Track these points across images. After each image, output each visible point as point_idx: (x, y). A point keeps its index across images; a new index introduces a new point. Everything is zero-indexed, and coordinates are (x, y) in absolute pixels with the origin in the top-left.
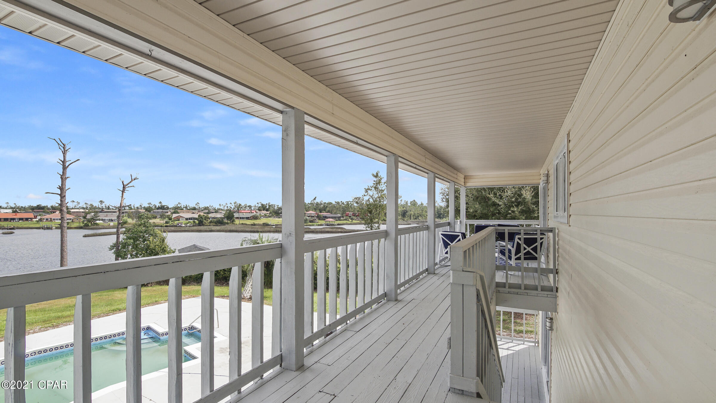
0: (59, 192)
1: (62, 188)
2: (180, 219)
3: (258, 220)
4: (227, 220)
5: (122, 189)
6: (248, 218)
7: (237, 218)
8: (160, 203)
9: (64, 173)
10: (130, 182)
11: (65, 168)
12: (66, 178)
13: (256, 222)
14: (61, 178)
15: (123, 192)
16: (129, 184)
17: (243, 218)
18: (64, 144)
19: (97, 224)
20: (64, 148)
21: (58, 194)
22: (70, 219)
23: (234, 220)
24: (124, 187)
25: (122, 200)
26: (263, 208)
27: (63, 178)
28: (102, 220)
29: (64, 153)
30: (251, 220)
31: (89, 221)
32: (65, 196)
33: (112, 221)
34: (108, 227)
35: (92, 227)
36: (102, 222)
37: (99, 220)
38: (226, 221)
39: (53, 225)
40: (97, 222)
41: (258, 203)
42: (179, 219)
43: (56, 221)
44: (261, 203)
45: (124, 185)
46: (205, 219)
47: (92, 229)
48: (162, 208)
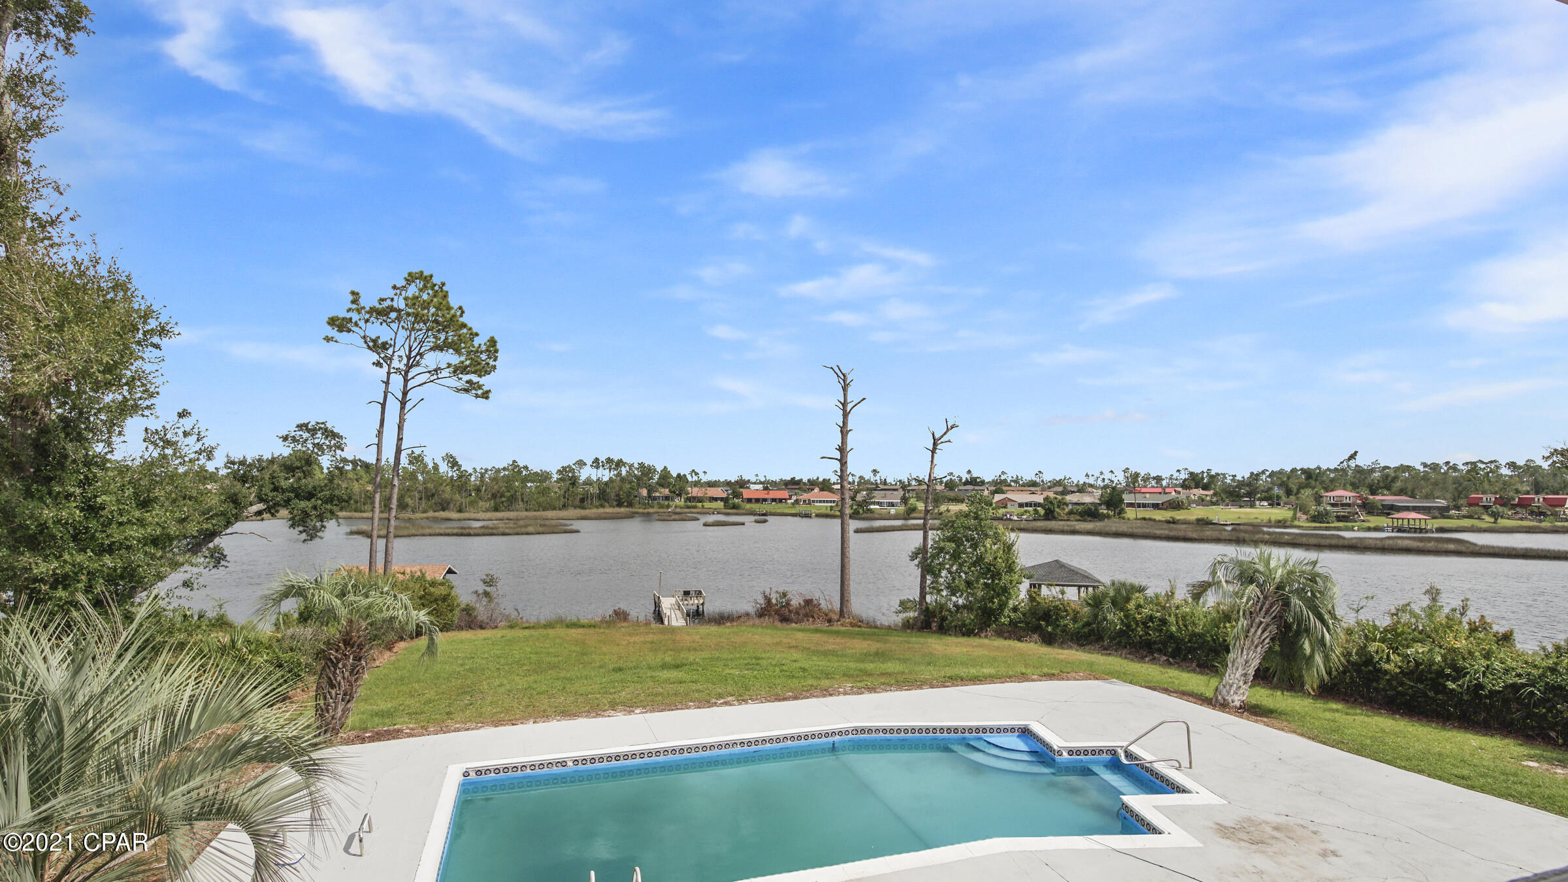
0: (838, 455)
1: (842, 449)
2: (1009, 505)
3: (1182, 511)
4: (1108, 508)
5: (931, 448)
6: (1156, 506)
7: (1131, 505)
8: (969, 472)
9: (845, 423)
10: (945, 433)
11: (846, 415)
12: (848, 432)
13: (1179, 515)
14: (841, 431)
15: (933, 452)
16: (942, 436)
17: (1144, 506)
18: (843, 375)
19: (871, 511)
20: (844, 381)
21: (837, 459)
22: (834, 501)
23: (1123, 509)
24: (935, 444)
25: (931, 468)
26: (1194, 481)
27: (844, 431)
28: (879, 504)
29: (845, 389)
30: (1165, 509)
31: (860, 505)
32: (846, 462)
33: (893, 506)
34: (887, 517)
35: (865, 515)
36: (878, 507)
37: (874, 503)
38: (1103, 510)
39: (813, 511)
40: (872, 507)
41: (1178, 471)
42: (1006, 505)
43: (816, 504)
44: (1186, 469)
45: (934, 440)
46: (1059, 507)
47: (864, 519)
48: (973, 482)
